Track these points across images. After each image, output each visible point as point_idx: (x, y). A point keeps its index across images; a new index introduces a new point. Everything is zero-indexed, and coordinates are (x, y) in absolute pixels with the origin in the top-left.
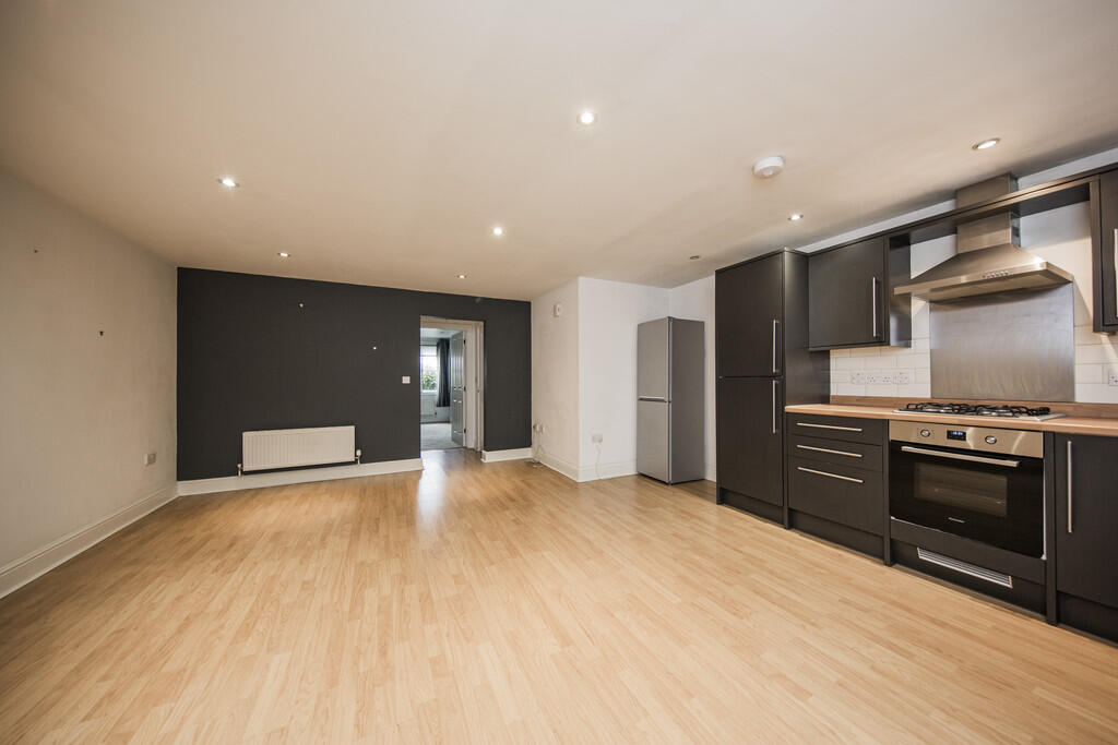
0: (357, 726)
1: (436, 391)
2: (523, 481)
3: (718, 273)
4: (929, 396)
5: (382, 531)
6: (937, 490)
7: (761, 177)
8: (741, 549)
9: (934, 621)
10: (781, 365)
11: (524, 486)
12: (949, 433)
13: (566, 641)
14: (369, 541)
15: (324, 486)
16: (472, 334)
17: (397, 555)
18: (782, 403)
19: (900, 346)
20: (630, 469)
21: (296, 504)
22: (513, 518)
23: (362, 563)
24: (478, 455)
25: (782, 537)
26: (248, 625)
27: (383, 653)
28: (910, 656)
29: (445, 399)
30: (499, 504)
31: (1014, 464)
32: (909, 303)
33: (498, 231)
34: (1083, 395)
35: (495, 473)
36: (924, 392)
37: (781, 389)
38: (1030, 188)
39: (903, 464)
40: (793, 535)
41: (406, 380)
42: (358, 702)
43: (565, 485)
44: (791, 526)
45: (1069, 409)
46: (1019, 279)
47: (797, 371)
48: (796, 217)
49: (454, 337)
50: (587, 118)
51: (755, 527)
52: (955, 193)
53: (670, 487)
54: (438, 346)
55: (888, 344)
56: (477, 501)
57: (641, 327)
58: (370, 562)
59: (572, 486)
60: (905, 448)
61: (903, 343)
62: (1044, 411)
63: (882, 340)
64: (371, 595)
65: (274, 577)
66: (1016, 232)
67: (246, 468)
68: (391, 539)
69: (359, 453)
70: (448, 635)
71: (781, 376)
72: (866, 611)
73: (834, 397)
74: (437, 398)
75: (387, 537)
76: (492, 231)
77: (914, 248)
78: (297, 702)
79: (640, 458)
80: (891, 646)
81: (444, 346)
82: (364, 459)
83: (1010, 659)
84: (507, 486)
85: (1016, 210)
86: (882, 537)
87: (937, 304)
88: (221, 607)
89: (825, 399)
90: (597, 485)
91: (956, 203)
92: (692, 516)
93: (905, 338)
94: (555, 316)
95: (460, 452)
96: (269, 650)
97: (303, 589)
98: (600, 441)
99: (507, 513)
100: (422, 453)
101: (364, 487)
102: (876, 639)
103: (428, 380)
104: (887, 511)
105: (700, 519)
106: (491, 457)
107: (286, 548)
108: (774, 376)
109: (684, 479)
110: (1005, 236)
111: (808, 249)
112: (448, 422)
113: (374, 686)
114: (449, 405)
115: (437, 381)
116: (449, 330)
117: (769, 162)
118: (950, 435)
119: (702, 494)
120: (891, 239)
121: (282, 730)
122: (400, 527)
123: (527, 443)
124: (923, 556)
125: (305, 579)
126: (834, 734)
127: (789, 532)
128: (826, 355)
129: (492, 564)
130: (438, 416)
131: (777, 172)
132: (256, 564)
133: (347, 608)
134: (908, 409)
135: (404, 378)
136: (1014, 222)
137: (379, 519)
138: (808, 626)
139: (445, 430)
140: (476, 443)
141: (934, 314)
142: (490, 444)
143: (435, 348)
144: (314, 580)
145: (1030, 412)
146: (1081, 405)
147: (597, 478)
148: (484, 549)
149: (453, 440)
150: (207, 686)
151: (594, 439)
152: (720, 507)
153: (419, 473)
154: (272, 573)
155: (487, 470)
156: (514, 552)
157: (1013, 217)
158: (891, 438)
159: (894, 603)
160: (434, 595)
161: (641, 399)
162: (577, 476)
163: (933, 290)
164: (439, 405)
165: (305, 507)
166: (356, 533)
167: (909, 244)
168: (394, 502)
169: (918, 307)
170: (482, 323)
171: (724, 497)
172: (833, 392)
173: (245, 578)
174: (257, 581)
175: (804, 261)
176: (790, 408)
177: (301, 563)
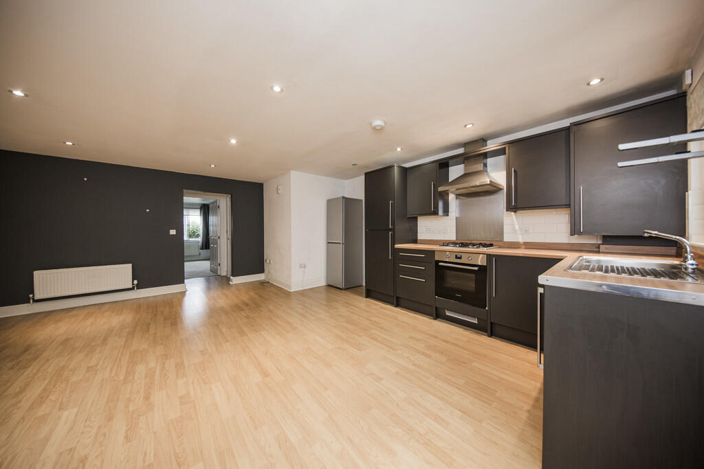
0: (126, 437)
1: (200, 239)
2: (256, 294)
3: (366, 174)
4: (455, 239)
5: (152, 331)
6: (453, 282)
7: (374, 129)
8: (371, 319)
9: (445, 341)
10: (393, 224)
11: (256, 296)
12: (456, 256)
13: (265, 374)
14: (142, 338)
15: (107, 306)
16: (224, 202)
17: (162, 344)
18: (393, 244)
19: (444, 215)
20: (323, 283)
21: (83, 319)
22: (245, 315)
23: (135, 351)
24: (228, 280)
25: (392, 311)
26: (42, 398)
27: (147, 398)
28: (430, 357)
29: (206, 244)
30: (237, 308)
31: (476, 268)
32: (448, 194)
33: (233, 141)
34: (507, 238)
35: (239, 290)
36: (453, 237)
37: (393, 236)
38: (492, 146)
39: (441, 271)
40: (398, 309)
41: (173, 232)
42: (127, 426)
43: (284, 294)
44: (397, 305)
45: (501, 244)
46: (483, 187)
47: (401, 227)
48: (399, 149)
49: (212, 203)
50: (277, 89)
51: (381, 308)
52: (465, 145)
53: (343, 291)
54: (201, 209)
55: (438, 214)
56: (223, 307)
57: (328, 201)
58: (141, 349)
59: (287, 294)
60: (440, 264)
61: (446, 214)
62: (491, 245)
63: (435, 213)
64: (141, 369)
65: (64, 366)
66: (485, 165)
67: (37, 297)
68: (158, 334)
69: (136, 282)
70: (193, 383)
71: (393, 230)
72: (418, 340)
73: (420, 240)
74: (200, 244)
75: (155, 334)
76: (229, 141)
77: (450, 168)
78: (82, 433)
79: (328, 276)
80: (423, 354)
81: (205, 210)
82: (139, 286)
83: (468, 352)
84: (245, 298)
85: (485, 155)
86: (432, 306)
87: (458, 196)
88: (18, 390)
89: (415, 241)
90: (303, 293)
91: (465, 149)
92: (351, 305)
93: (446, 212)
94: (278, 193)
95: (216, 279)
96: (60, 409)
97: (87, 371)
98: (305, 267)
99: (242, 312)
100: (185, 280)
101: (138, 305)
102: (418, 352)
103: (194, 232)
104: (434, 293)
105: (354, 306)
106: (236, 280)
107: (74, 348)
108: (390, 230)
109: (350, 286)
110: (480, 167)
111: (407, 165)
112: (208, 260)
113: (139, 416)
114: (209, 248)
115: (201, 233)
116: (209, 199)
117: (378, 123)
118: (457, 257)
119: (359, 294)
120: (440, 164)
121: (71, 449)
122: (165, 327)
123: (262, 271)
124: (448, 313)
125: (91, 364)
126: (387, 393)
127: (396, 309)
128: (415, 219)
129: (227, 341)
130: (202, 255)
131: (382, 128)
132: (48, 360)
133: (122, 378)
134: (443, 245)
135: (171, 231)
136: (485, 161)
137: (149, 324)
138: (391, 350)
139: (205, 265)
140: (227, 272)
141: (458, 201)
142: (236, 272)
143: (199, 210)
144: (96, 365)
145: (485, 245)
146: (505, 243)
147: (301, 289)
148: (223, 334)
149: (211, 271)
150: (8, 438)
151: (301, 267)
152: (367, 299)
153: (183, 294)
154: (62, 364)
155: (233, 289)
156: (242, 333)
157: (484, 158)
158: (436, 259)
159: (431, 336)
160: (186, 364)
161: (329, 243)
162: (290, 287)
163: (457, 189)
164: (202, 248)
165: (89, 321)
166: (132, 334)
167: (448, 167)
168: (162, 313)
169: (452, 197)
170: (230, 196)
171: (369, 294)
172: (420, 237)
173: (38, 370)
174: (49, 370)
175: (405, 171)
176: (397, 246)
177: (86, 355)
